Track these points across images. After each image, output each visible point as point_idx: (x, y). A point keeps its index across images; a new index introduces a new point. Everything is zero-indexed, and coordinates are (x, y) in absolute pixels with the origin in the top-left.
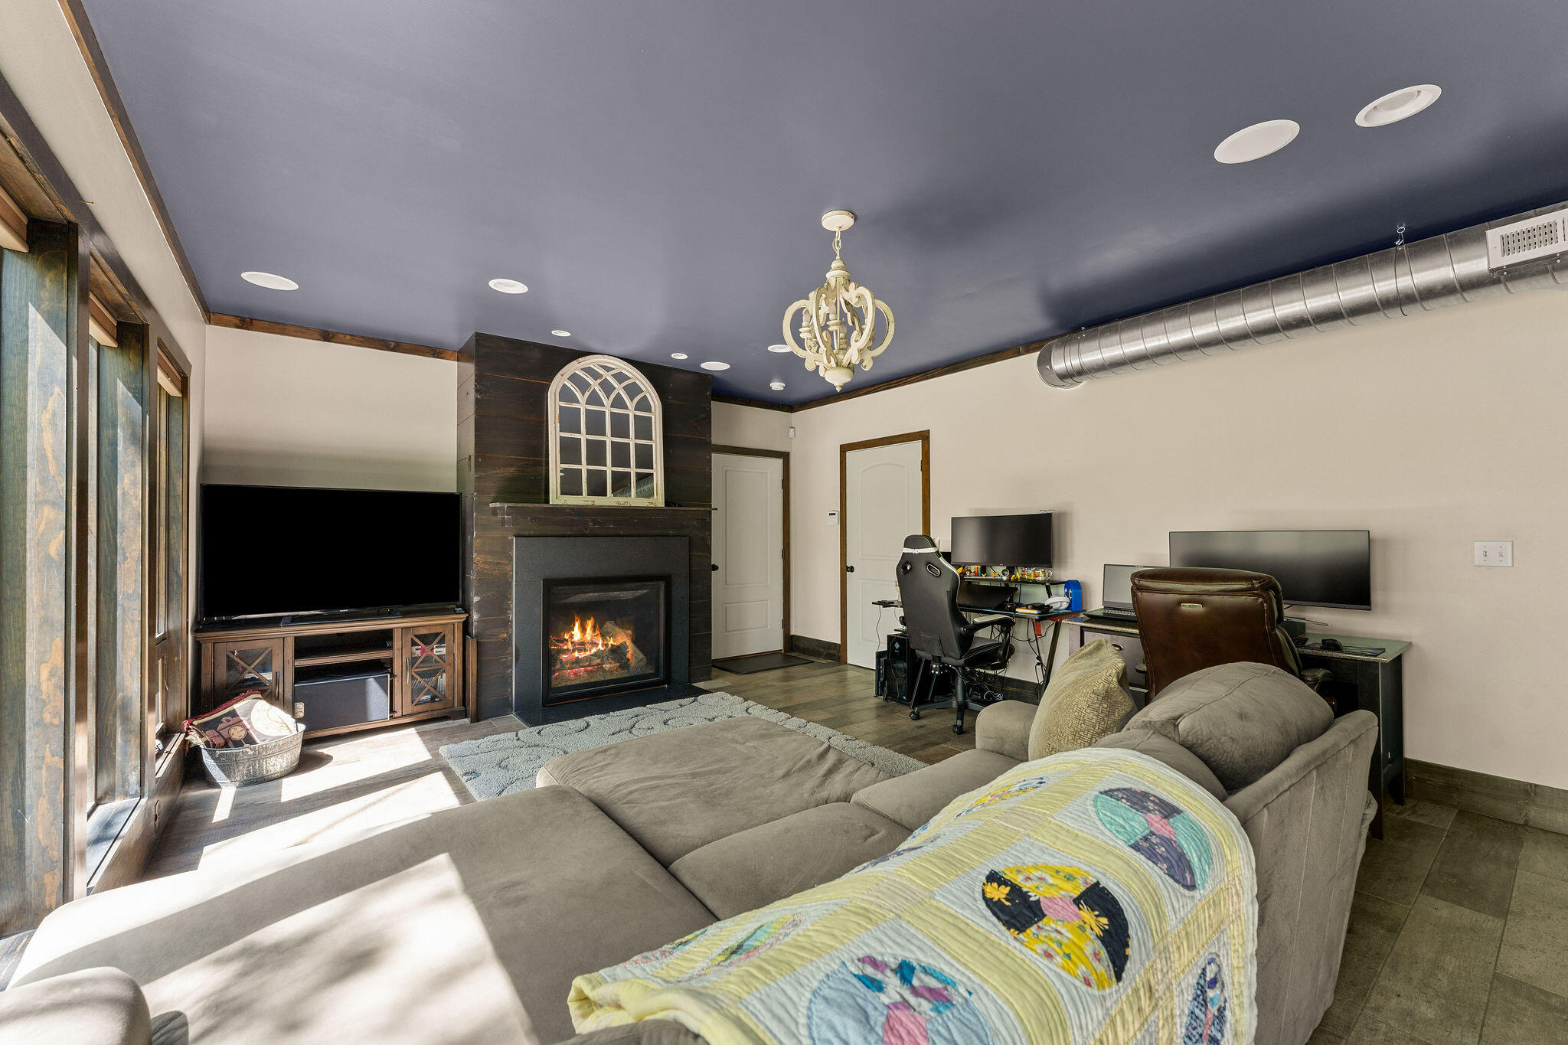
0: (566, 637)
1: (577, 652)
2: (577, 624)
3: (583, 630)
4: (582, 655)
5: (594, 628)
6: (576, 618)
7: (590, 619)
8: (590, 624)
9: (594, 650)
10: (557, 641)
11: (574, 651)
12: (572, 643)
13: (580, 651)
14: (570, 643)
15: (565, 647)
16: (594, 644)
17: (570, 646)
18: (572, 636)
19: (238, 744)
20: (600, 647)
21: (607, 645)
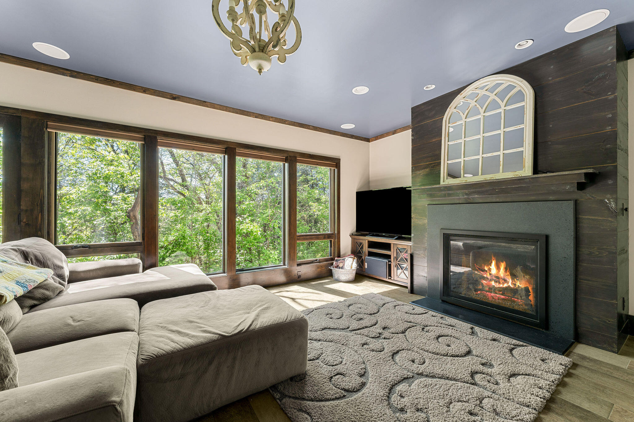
0: (486, 268)
1: (493, 282)
2: (494, 263)
3: (498, 268)
4: (497, 285)
5: (506, 269)
6: (493, 258)
7: (503, 262)
8: (503, 266)
9: (505, 285)
10: (479, 269)
11: (491, 280)
12: (490, 274)
13: (496, 282)
14: (488, 274)
15: (485, 276)
16: (505, 281)
17: (489, 277)
18: (490, 270)
19: (339, 268)
20: (510, 284)
21: (515, 285)
